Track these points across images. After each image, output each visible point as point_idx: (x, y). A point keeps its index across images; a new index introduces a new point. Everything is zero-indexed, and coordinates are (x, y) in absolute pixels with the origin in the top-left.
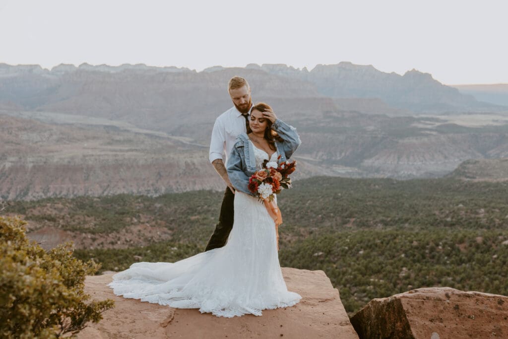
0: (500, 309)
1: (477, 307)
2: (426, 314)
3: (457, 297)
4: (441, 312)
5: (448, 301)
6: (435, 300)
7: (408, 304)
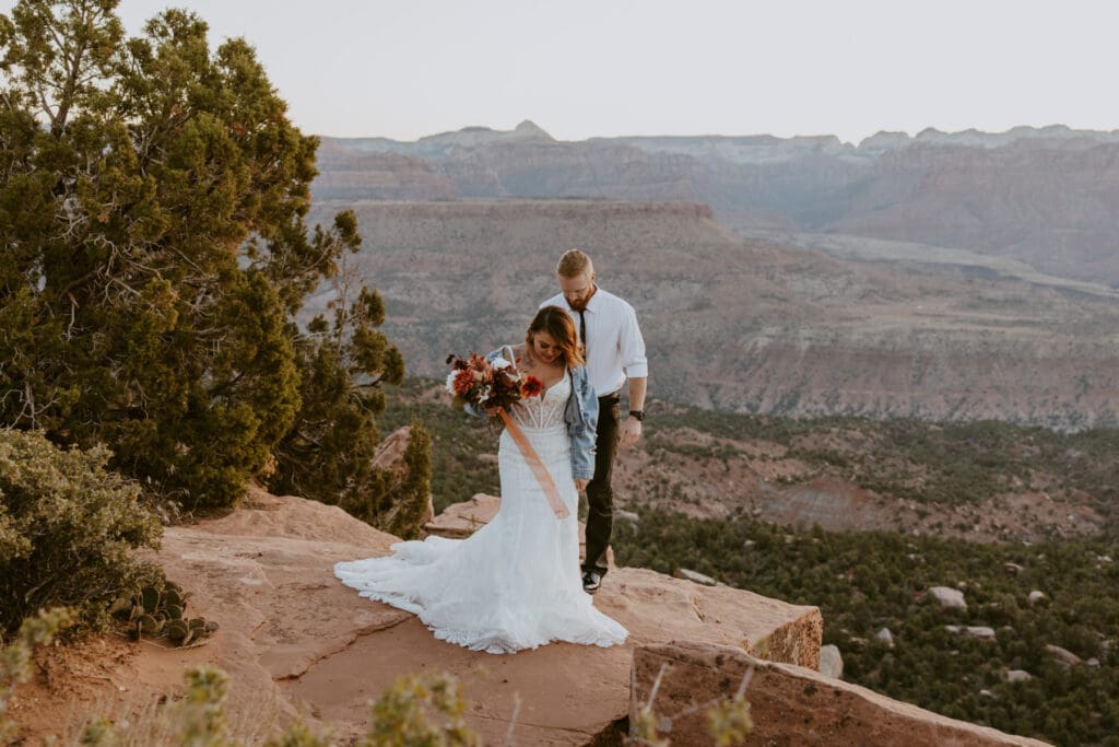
0: (802, 702)
1: (764, 690)
3: (736, 665)
4: (696, 685)
5: (716, 670)
6: (694, 663)
7: (643, 660)
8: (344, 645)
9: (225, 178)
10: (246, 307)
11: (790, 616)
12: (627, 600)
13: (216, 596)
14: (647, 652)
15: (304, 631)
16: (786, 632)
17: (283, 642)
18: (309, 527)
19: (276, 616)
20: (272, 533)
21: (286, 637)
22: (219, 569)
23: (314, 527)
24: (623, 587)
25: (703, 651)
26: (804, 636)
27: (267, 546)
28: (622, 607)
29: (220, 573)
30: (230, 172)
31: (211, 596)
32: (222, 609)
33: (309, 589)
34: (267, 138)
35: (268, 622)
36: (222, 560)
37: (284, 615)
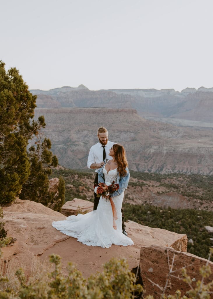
1: (179, 260)
2: (151, 258)
3: (171, 253)
4: (159, 258)
5: (165, 254)
6: (158, 252)
7: (143, 251)
8: (53, 245)
9: (12, 108)
10: (16, 145)
11: (179, 238)
12: (132, 232)
13: (14, 231)
14: (145, 249)
15: (41, 241)
16: (178, 242)
17: (35, 244)
18: (34, 210)
19: (32, 237)
20: (24, 211)
21: (36, 243)
22: (14, 223)
23: (35, 209)
24: (130, 228)
25: (161, 248)
26: (183, 243)
27: (25, 215)
28: (131, 234)
29: (14, 224)
30: (13, 106)
31: (13, 231)
32: (16, 234)
33: (40, 229)
34: (23, 96)
35: (30, 238)
36: (14, 220)
37: (34, 236)
